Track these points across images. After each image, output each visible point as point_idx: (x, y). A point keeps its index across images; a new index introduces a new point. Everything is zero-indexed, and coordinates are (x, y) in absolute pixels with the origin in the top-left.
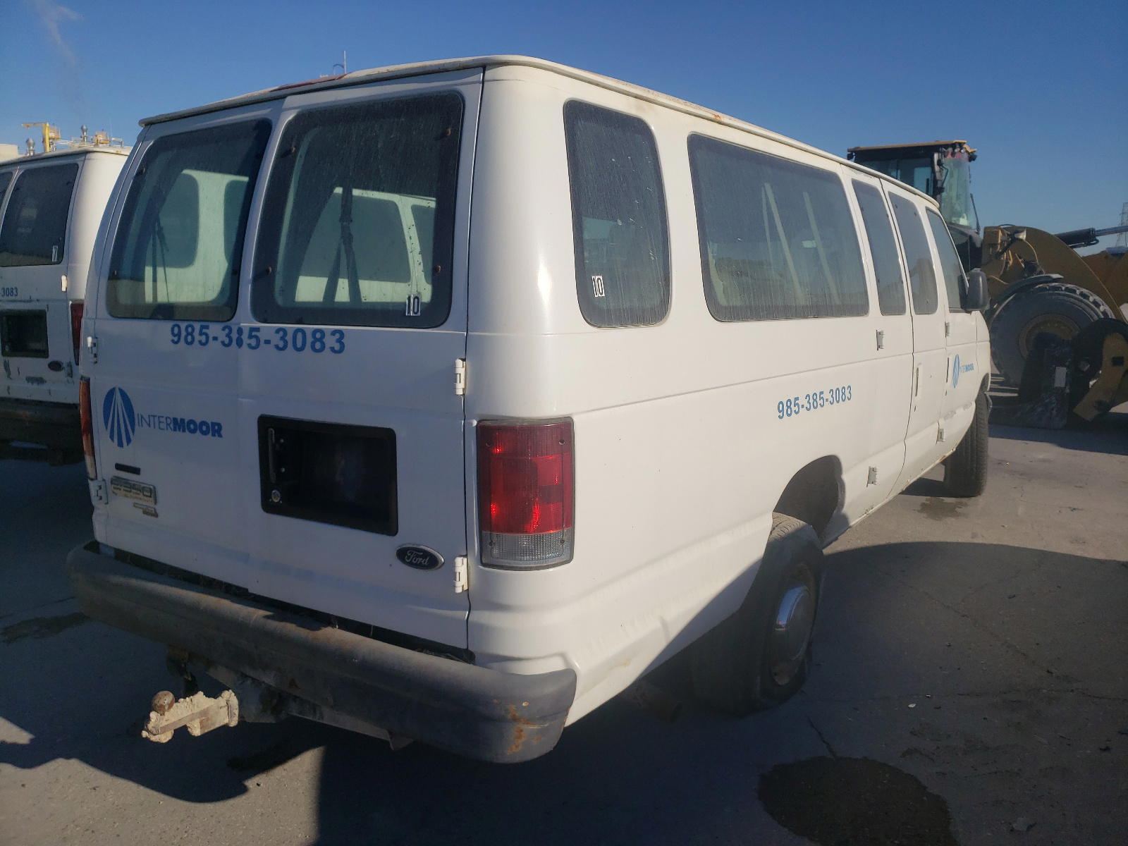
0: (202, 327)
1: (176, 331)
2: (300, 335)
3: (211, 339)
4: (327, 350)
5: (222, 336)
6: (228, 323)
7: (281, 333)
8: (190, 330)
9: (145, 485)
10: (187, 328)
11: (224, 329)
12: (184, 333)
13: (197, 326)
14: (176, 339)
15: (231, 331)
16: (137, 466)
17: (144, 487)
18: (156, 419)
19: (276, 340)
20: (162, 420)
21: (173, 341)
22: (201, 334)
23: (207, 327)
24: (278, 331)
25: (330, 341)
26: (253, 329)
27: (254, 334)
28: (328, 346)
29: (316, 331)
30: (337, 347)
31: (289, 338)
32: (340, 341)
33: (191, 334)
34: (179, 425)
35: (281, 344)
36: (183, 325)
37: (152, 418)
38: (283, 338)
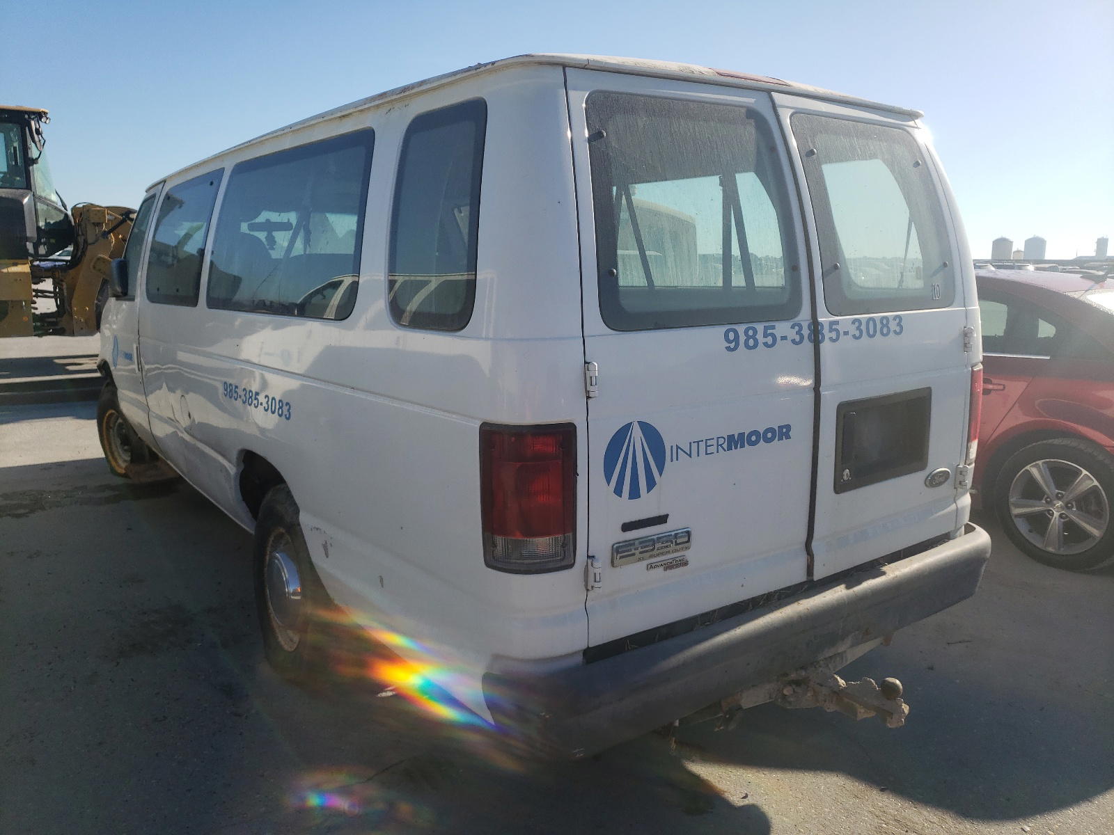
0: (766, 328)
1: (731, 336)
2: (871, 323)
3: (779, 339)
4: (892, 334)
5: (792, 334)
6: (796, 320)
7: (857, 324)
8: (751, 333)
9: (676, 532)
10: (746, 332)
11: (793, 327)
12: (742, 338)
13: (760, 327)
14: (732, 345)
15: (801, 328)
16: (662, 513)
17: (676, 534)
18: (702, 445)
19: (853, 330)
20: (709, 443)
21: (728, 349)
22: (765, 336)
23: (773, 327)
24: (854, 321)
25: (893, 326)
26: (832, 323)
27: (834, 327)
28: (892, 329)
29: (883, 318)
30: (898, 329)
31: (863, 327)
32: (899, 324)
33: (754, 337)
34: (734, 442)
35: (857, 333)
36: (741, 329)
37: (694, 446)
38: (858, 328)
